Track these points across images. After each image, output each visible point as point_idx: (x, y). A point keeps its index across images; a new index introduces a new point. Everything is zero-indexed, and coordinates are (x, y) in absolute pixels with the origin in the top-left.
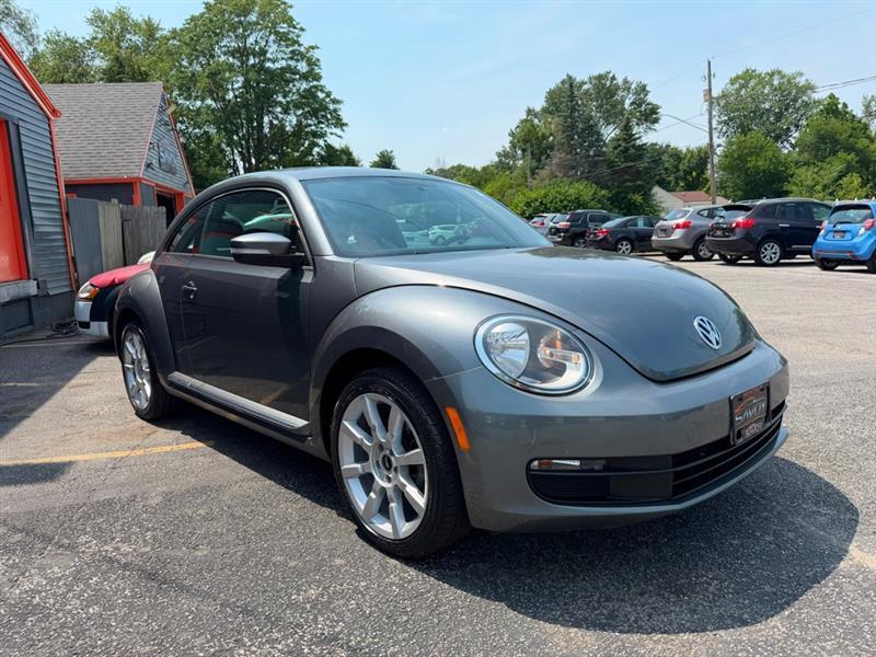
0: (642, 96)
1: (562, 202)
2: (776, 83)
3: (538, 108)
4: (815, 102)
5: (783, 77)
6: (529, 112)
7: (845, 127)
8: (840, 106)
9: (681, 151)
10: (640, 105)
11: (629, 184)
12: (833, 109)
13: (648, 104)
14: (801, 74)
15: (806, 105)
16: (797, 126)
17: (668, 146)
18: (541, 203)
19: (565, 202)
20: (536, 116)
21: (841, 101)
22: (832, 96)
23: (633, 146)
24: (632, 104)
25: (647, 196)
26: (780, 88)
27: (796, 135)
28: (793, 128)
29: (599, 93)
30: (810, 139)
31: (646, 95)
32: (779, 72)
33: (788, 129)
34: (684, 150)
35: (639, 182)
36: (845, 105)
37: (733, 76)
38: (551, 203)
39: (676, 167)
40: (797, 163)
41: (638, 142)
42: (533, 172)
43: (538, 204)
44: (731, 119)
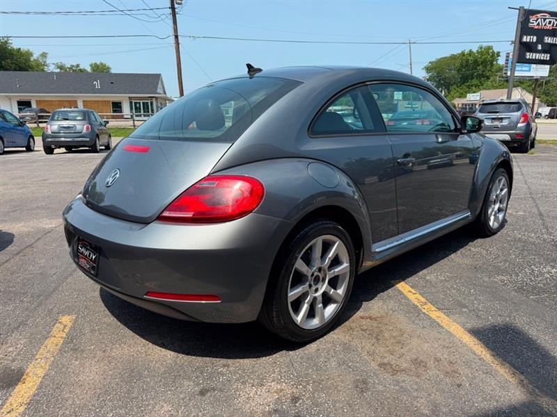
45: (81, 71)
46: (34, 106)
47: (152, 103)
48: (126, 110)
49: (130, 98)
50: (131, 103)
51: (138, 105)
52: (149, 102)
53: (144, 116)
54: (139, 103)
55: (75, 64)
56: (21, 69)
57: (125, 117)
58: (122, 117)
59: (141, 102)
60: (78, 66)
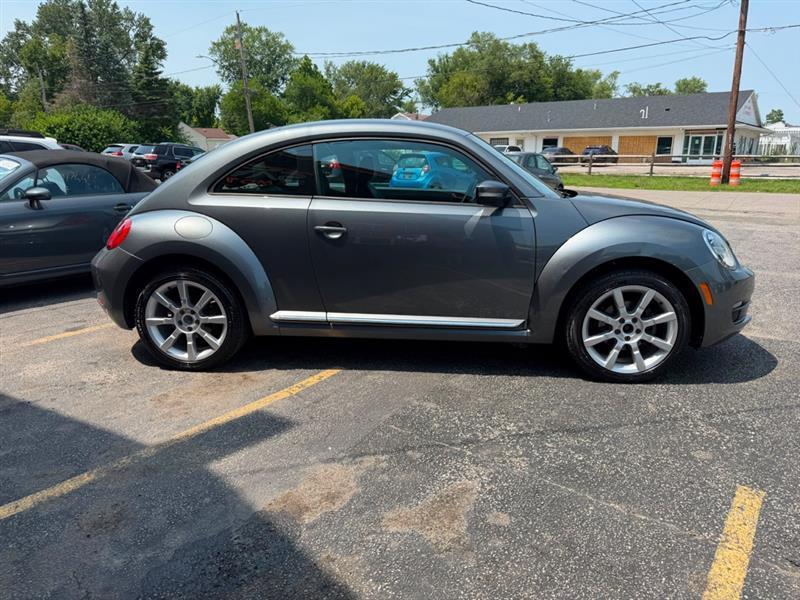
0: (146, 29)
1: (91, 130)
2: (264, 38)
3: (30, 24)
4: (295, 60)
5: (269, 35)
6: (19, 25)
7: (319, 85)
8: (313, 67)
9: (190, 89)
10: (144, 39)
11: (157, 117)
12: (307, 68)
13: (153, 39)
14: (283, 36)
15: (288, 62)
16: (283, 79)
17: (177, 83)
18: (67, 130)
19: (95, 131)
20: (28, 31)
21: (313, 62)
22: (306, 58)
23: (156, 80)
24: (137, 36)
25: (175, 129)
26: (266, 44)
27: (284, 86)
28: (280, 81)
29: (101, 18)
30: (295, 92)
31: (150, 29)
32: (266, 30)
33: (276, 81)
34: (194, 89)
35: (166, 117)
36: (316, 66)
37: (229, 26)
38: (79, 130)
39: (189, 104)
40: (289, 111)
41: (160, 77)
42: (50, 96)
43: (62, 130)
44: (231, 65)
45: (661, 93)
46: (560, 145)
47: (720, 138)
48: (677, 149)
49: (687, 131)
50: (687, 139)
51: (697, 142)
52: (716, 136)
53: (704, 158)
54: (700, 138)
55: (654, 84)
56: (577, 97)
57: (673, 159)
58: (668, 160)
59: (703, 136)
60: (658, 85)
